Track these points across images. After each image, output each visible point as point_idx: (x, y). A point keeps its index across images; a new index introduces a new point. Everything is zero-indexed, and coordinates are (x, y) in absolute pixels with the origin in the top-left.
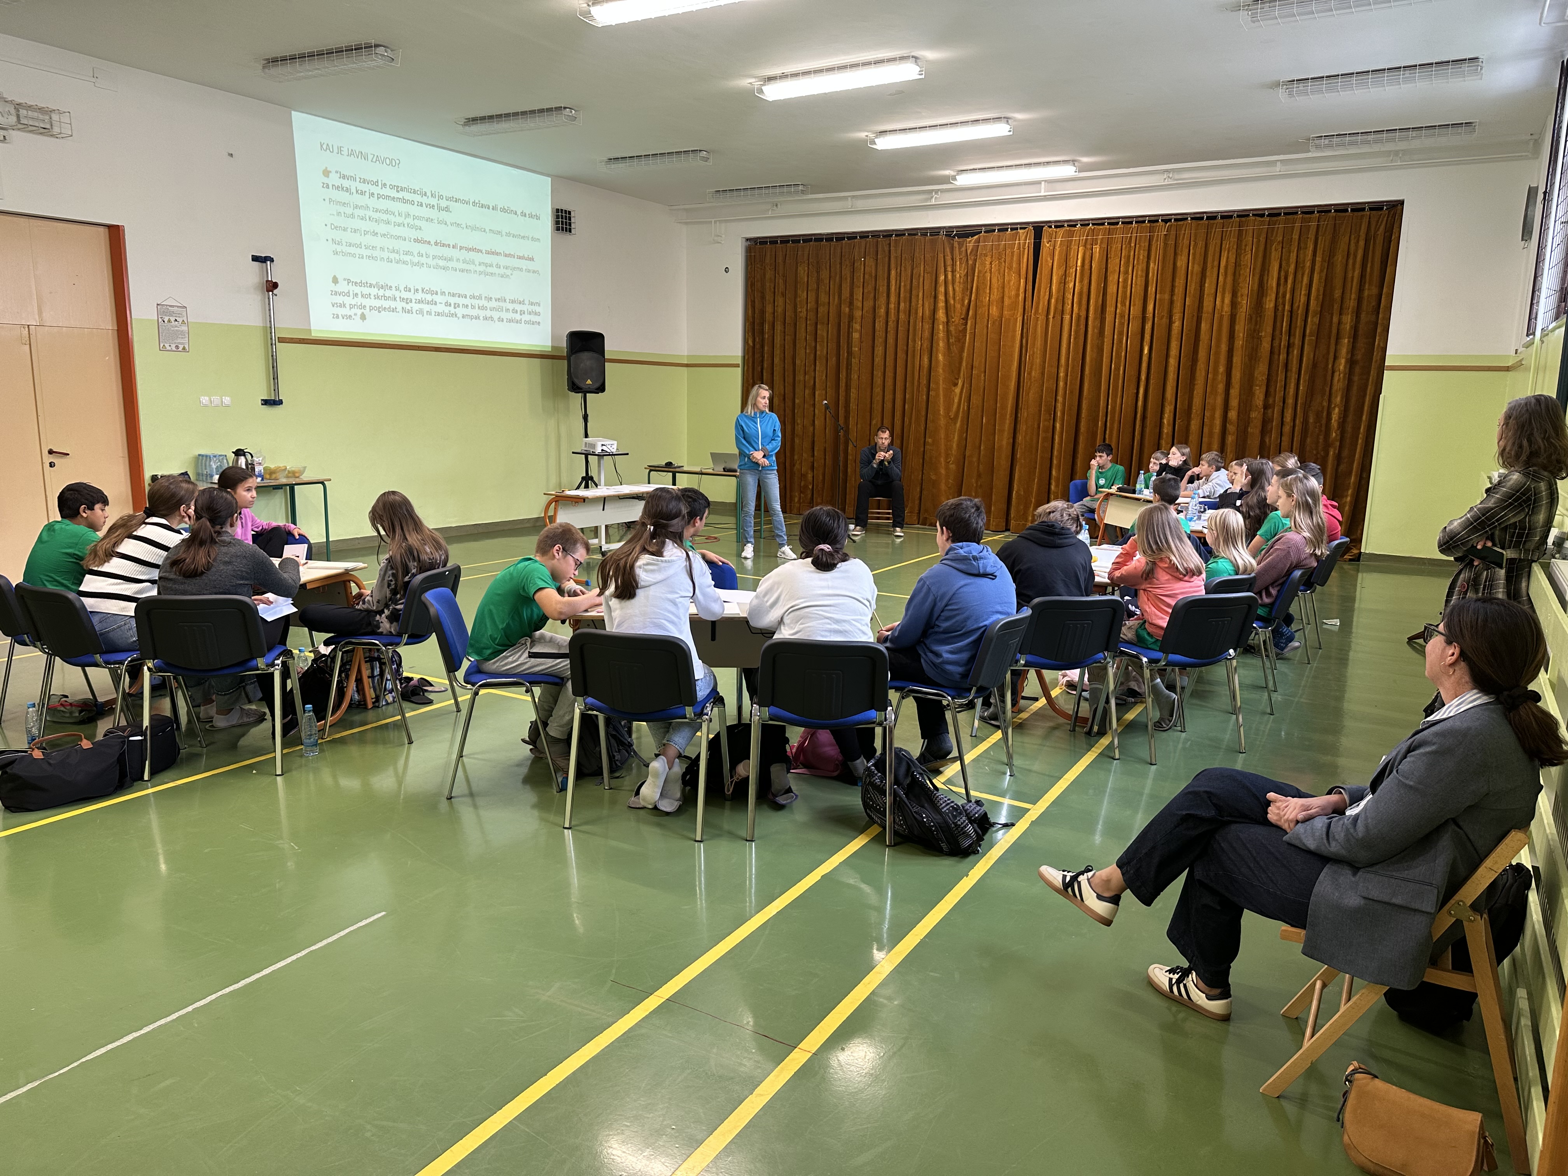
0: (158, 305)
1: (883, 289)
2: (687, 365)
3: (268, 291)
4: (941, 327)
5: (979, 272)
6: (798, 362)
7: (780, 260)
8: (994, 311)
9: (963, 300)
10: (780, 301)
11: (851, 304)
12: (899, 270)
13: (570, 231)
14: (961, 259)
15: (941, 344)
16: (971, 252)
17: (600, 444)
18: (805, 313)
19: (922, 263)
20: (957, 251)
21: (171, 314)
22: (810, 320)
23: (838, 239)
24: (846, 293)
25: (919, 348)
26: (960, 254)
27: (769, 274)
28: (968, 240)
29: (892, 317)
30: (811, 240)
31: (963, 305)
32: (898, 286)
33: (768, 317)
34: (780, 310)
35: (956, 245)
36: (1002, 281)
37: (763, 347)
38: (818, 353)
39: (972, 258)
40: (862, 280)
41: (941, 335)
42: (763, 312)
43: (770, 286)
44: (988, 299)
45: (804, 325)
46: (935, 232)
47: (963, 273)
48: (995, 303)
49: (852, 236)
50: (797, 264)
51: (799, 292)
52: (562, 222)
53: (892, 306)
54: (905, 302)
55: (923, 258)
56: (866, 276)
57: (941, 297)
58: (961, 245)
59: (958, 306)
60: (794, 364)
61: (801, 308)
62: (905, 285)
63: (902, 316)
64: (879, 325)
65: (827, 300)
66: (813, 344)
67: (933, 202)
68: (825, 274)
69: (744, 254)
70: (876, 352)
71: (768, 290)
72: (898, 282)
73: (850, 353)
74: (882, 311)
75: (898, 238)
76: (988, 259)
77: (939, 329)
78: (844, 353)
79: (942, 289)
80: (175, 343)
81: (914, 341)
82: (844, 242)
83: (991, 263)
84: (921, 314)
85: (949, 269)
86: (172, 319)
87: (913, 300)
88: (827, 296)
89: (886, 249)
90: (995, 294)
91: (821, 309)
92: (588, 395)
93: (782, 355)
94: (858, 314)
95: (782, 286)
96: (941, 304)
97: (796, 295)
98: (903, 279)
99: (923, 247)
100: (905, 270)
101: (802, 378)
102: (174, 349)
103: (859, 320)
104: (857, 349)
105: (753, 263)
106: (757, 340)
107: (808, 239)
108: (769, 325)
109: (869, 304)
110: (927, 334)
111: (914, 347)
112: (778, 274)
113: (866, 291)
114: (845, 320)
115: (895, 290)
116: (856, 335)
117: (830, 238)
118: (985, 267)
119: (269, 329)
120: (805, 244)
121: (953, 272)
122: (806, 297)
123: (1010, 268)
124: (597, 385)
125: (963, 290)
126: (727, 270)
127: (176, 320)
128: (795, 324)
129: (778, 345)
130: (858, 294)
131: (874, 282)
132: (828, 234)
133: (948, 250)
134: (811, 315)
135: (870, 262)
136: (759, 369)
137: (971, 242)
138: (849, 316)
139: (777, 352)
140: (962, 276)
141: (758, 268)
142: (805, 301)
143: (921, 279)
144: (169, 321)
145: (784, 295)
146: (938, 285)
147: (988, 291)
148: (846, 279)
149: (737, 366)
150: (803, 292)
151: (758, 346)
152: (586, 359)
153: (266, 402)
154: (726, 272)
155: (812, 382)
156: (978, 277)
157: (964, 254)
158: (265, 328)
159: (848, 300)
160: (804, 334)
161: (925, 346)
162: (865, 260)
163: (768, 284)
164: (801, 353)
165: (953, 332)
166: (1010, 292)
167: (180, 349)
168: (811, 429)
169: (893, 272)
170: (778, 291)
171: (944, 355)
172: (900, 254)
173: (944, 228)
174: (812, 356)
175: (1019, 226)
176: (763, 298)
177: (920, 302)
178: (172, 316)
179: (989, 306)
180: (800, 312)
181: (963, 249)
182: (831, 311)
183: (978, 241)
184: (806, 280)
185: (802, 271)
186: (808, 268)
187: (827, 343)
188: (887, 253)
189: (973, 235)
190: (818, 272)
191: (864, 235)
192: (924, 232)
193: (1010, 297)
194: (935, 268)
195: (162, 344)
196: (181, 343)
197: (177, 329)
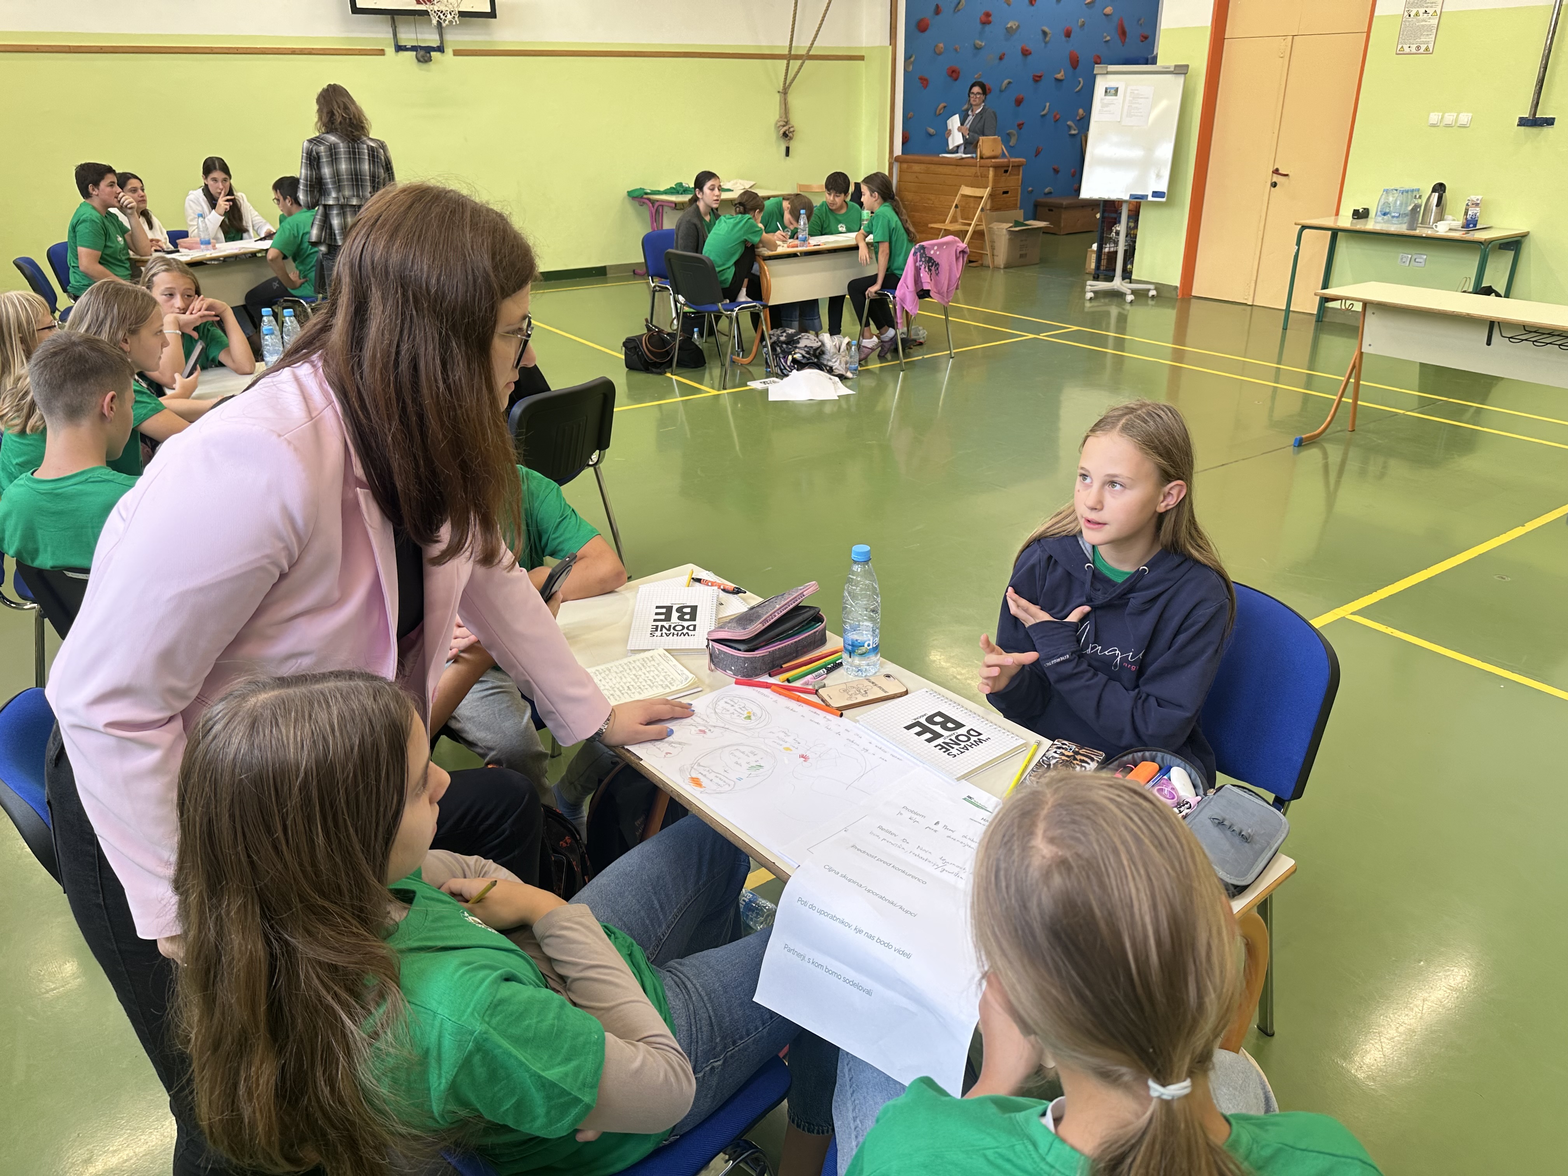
80: (1417, 43)
102: (1414, 51)
127: (1426, 12)
167: (1422, 50)
178: (1422, 6)
195: (1400, 46)
196: (1424, 43)
197: (1423, 23)
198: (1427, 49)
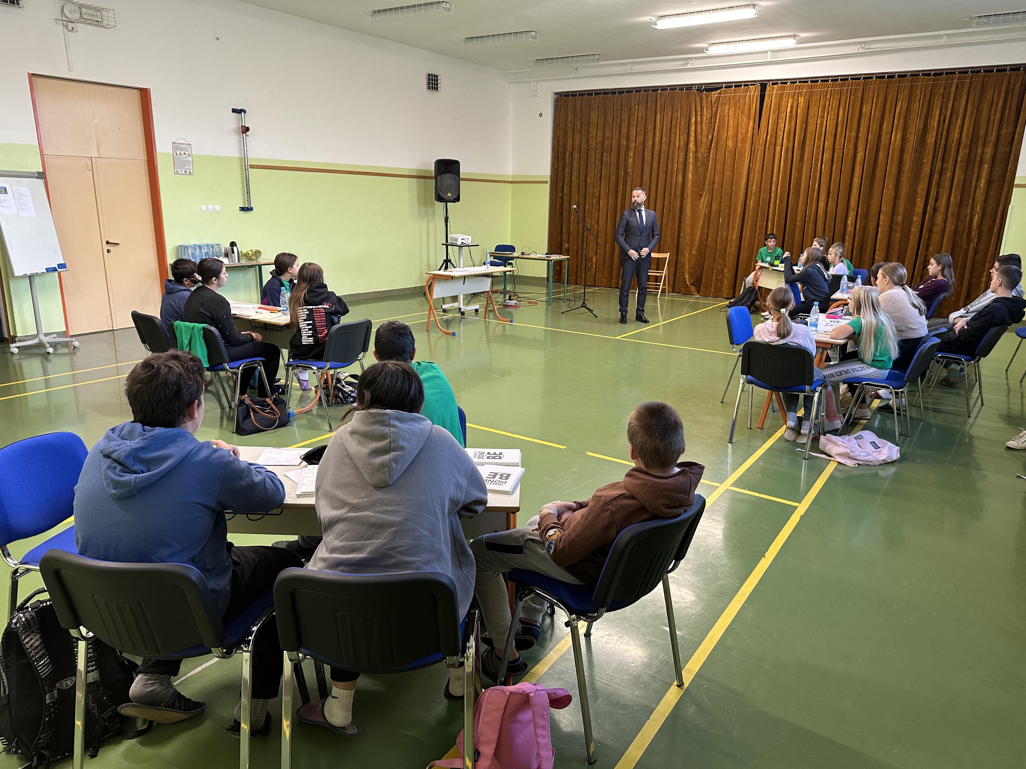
0: (173, 143)
1: (650, 128)
2: (512, 182)
3: (243, 133)
4: (691, 154)
5: (720, 116)
6: (588, 179)
7: (578, 108)
8: (730, 142)
9: (708, 136)
10: (578, 136)
11: (628, 138)
12: (662, 114)
13: (437, 89)
14: (707, 107)
15: (691, 167)
16: (715, 102)
17: (460, 238)
18: (595, 145)
19: (680, 109)
20: (704, 101)
21: (181, 149)
22: (598, 150)
23: (619, 93)
24: (624, 131)
25: (676, 169)
26: (707, 103)
27: (570, 118)
28: (713, 93)
29: (657, 147)
30: (600, 93)
31: (708, 139)
32: (661, 126)
33: (569, 148)
34: (577, 143)
35: (704, 96)
36: (736, 122)
37: (564, 169)
38: (603, 173)
39: (716, 106)
40: (636, 122)
41: (691, 160)
42: (565, 144)
43: (571, 126)
44: (726, 135)
45: (594, 153)
46: (689, 87)
47: (709, 116)
48: (731, 138)
49: (630, 91)
50: (590, 111)
51: (591, 130)
52: (432, 83)
53: (657, 140)
54: (666, 137)
55: (680, 106)
56: (639, 119)
57: (692, 134)
58: (707, 97)
59: (704, 140)
60: (586, 180)
61: (592, 141)
62: (666, 125)
63: (663, 147)
64: (647, 153)
65: (610, 136)
66: (600, 167)
67: (689, 66)
68: (609, 117)
69: (553, 104)
70: (644, 173)
71: (569, 129)
72: (662, 123)
73: (626, 173)
74: (650, 143)
75: (662, 92)
76: (727, 107)
77: (690, 156)
78: (621, 173)
79: (693, 128)
80: (184, 169)
81: (673, 165)
82: (624, 94)
83: (729, 110)
84: (678, 146)
85: (699, 113)
86: (182, 153)
87: (673, 135)
88: (611, 133)
89: (654, 99)
90: (731, 131)
91: (606, 143)
92: (448, 203)
93: (578, 175)
94: (632, 145)
95: (579, 126)
96: (692, 139)
97: (589, 132)
98: (665, 121)
99: (680, 98)
100: (667, 114)
101: (591, 191)
102: (184, 173)
103: (633, 150)
104: (630, 170)
105: (559, 110)
106: (560, 164)
107: (598, 93)
108: (569, 154)
109: (640, 138)
110: (681, 159)
111: (672, 169)
112: (577, 117)
113: (638, 129)
114: (623, 150)
115: (660, 128)
116: (630, 160)
117: (614, 92)
118: (724, 112)
119: (244, 159)
120: (596, 96)
121: (702, 115)
122: (596, 133)
123: (743, 113)
124: (455, 197)
125: (708, 129)
126: (541, 115)
127: (184, 153)
128: (588, 153)
129: (575, 168)
130: (633, 133)
131: (644, 123)
132: (613, 89)
133: (698, 100)
134: (599, 147)
135: (642, 108)
136: (561, 184)
137: (715, 94)
138: (626, 147)
139: (575, 173)
140: (708, 118)
141: (562, 113)
142: (595, 136)
143: (679, 121)
144: (180, 154)
145: (580, 132)
146: (690, 125)
147: (726, 129)
148: (625, 121)
149: (546, 182)
150: (594, 130)
151: (560, 169)
152: (447, 179)
153: (242, 209)
154: (540, 116)
155: (598, 194)
156: (719, 119)
157: (709, 103)
158: (241, 158)
159: (626, 136)
160: (594, 160)
161: (680, 167)
162: (638, 108)
163: (569, 125)
164: (591, 174)
165: (700, 158)
166: (742, 130)
167: (188, 173)
168: (596, 226)
169: (658, 116)
170: (577, 130)
171: (693, 175)
172: (664, 102)
173: (696, 84)
174: (599, 175)
175: (750, 83)
176: (565, 134)
177: (678, 137)
178: (182, 150)
179: (727, 140)
180: (592, 144)
181: (709, 99)
182: (613, 144)
183: (720, 93)
184: (596, 121)
185: (594, 115)
186: (598, 113)
187: (610, 166)
188: (654, 102)
189: (716, 89)
190: (605, 116)
191: (638, 90)
192: (681, 87)
193: (741, 134)
194: (689, 113)
195: (176, 170)
196: (188, 169)
197: (185, 159)
198: (190, 173)
